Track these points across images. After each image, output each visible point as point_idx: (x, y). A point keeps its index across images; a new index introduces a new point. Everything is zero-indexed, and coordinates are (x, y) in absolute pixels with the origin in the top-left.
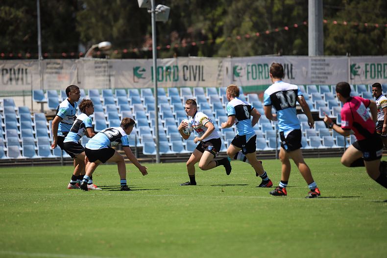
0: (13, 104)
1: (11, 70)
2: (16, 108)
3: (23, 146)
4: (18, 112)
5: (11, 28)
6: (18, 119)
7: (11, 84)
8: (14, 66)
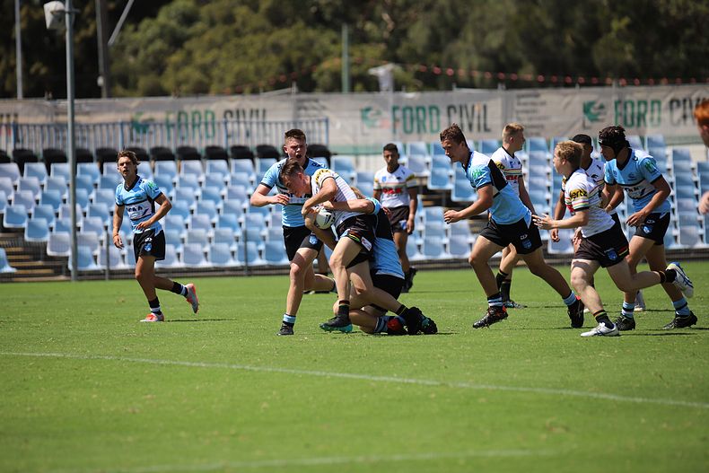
0: (688, 158)
1: (685, 101)
2: (694, 165)
3: (704, 227)
4: (696, 171)
5: (688, 32)
6: (696, 183)
7: (685, 124)
8: (692, 94)
